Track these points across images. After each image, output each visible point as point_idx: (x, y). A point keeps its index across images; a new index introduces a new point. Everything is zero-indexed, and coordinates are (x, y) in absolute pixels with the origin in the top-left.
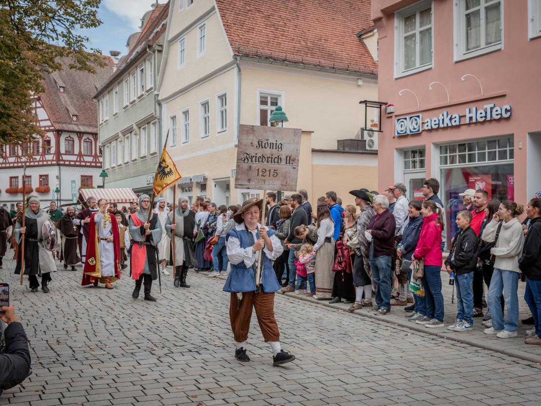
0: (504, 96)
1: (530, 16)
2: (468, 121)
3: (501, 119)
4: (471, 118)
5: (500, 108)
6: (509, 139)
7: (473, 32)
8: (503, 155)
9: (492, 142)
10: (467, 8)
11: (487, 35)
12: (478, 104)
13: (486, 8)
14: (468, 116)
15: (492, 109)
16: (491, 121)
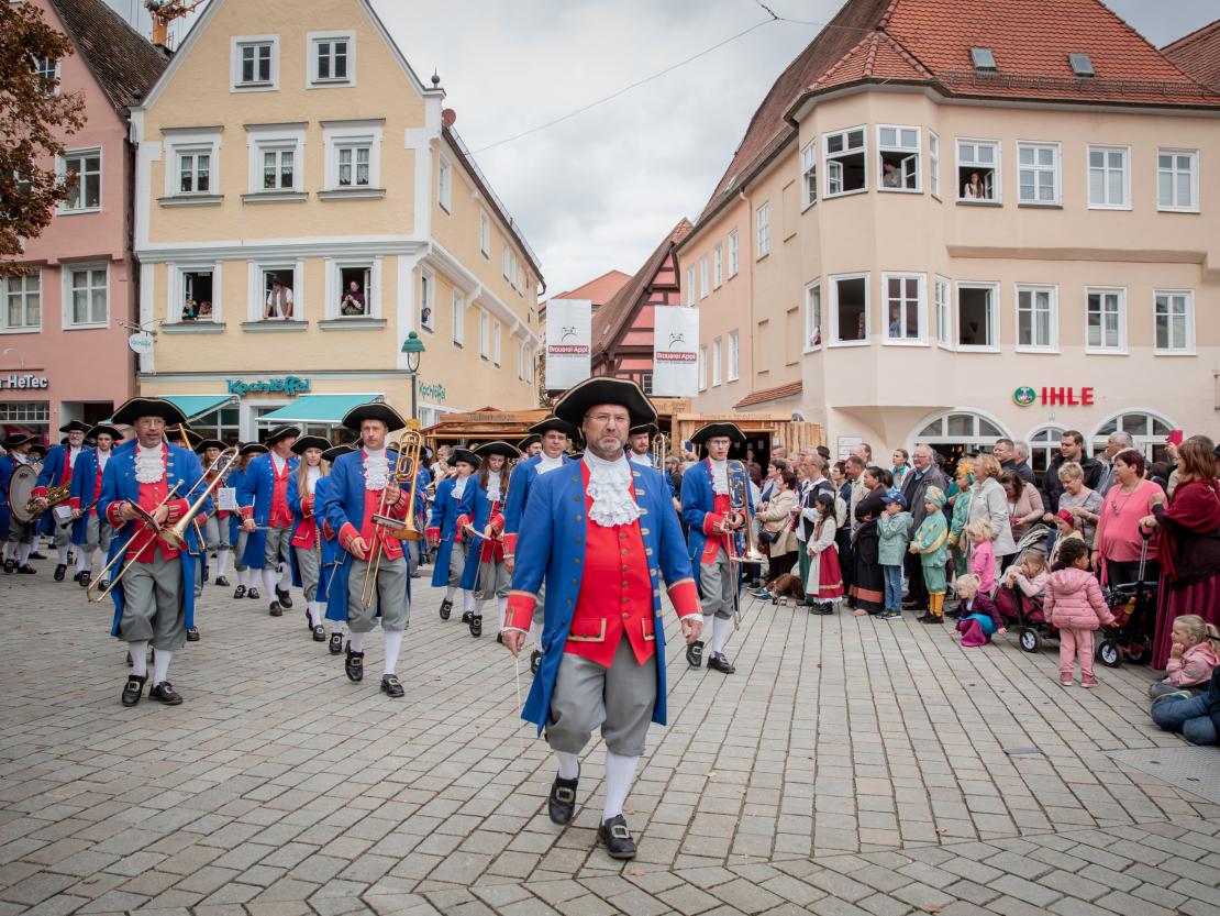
0: (41, 370)
1: (63, 312)
2: (9, 386)
3: (39, 388)
4: (12, 384)
5: (38, 380)
6: (45, 405)
7: (15, 311)
8: (40, 417)
9: (31, 405)
10: (10, 290)
11: (28, 317)
12: (19, 373)
13: (28, 295)
14: (10, 382)
15: (31, 379)
16: (31, 388)
